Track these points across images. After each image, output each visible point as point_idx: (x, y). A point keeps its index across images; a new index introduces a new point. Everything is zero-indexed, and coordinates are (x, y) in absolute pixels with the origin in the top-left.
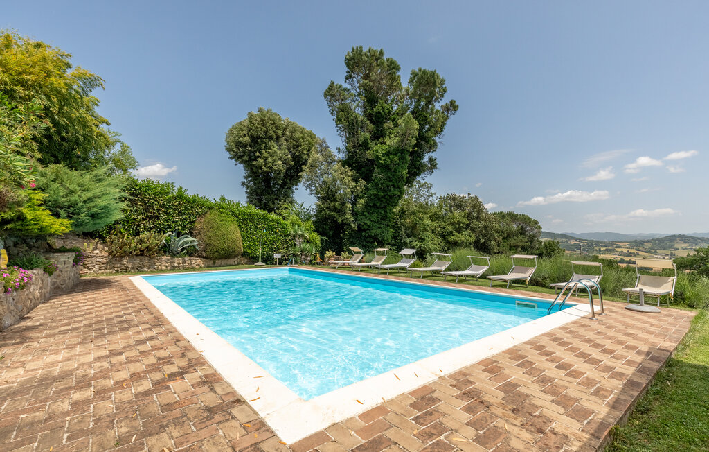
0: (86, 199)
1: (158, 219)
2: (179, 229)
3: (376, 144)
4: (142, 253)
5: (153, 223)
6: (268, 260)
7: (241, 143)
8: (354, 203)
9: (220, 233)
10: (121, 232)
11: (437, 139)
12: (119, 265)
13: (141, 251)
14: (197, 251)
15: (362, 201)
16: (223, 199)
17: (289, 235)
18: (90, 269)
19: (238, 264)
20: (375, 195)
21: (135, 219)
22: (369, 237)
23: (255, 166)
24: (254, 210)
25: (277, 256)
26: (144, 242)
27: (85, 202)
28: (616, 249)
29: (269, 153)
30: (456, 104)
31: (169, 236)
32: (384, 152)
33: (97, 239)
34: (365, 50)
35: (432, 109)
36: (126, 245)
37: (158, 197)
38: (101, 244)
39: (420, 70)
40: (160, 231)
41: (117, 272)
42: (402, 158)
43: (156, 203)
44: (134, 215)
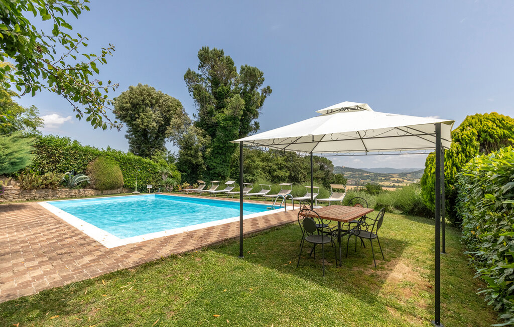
0: (7, 153)
1: (59, 163)
2: (75, 170)
3: (219, 113)
4: (47, 186)
5: (55, 166)
6: (142, 190)
7: (124, 108)
8: (204, 151)
9: (106, 172)
10: (30, 173)
11: (259, 111)
12: (28, 196)
13: (46, 185)
14: (90, 185)
15: (209, 150)
16: (109, 149)
17: (158, 173)
18: (6, 199)
19: (121, 193)
20: (218, 146)
21: (40, 163)
22: (214, 173)
23: (135, 124)
24: (132, 156)
25: (149, 187)
26: (48, 179)
27: (7, 155)
28: (391, 179)
29: (146, 115)
30: (271, 88)
31: (68, 174)
32: (223, 118)
33: (10, 178)
34: (211, 49)
35: (255, 92)
36: (34, 181)
37: (59, 148)
38: (14, 181)
39: (246, 66)
40: (61, 171)
41: (28, 200)
42: (234, 123)
43: (57, 152)
44: (40, 160)
